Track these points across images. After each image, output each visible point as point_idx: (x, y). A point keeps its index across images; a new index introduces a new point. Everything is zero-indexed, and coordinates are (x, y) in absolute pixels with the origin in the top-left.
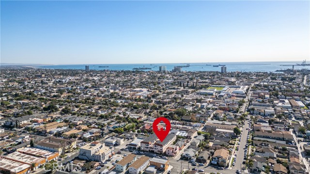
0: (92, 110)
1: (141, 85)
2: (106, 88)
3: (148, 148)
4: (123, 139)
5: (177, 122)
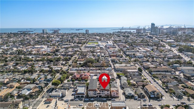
0: (10, 67)
1: (37, 43)
2: (7, 46)
3: (95, 94)
4: (67, 90)
5: (94, 68)
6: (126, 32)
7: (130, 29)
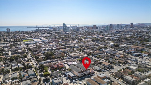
3: (83, 74)
6: (43, 30)
7: (43, 27)
